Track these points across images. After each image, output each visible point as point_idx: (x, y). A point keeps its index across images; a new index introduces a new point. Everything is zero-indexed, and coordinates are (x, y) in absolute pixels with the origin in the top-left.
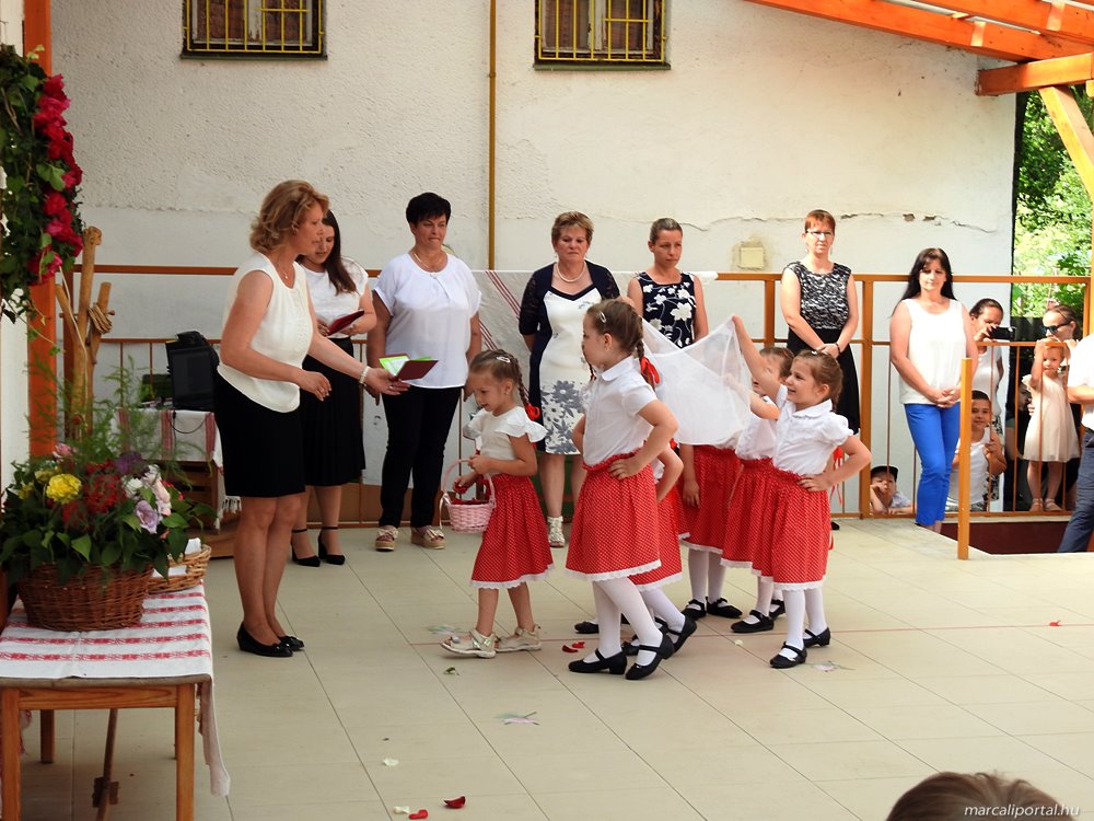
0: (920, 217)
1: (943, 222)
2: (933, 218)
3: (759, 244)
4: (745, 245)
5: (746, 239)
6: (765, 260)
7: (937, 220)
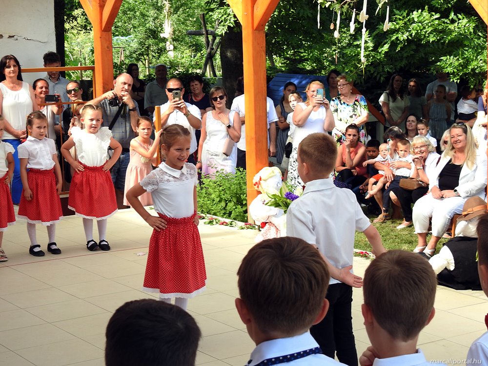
0: (6, 36)
1: (19, 38)
2: (13, 36)
7: (15, 37)
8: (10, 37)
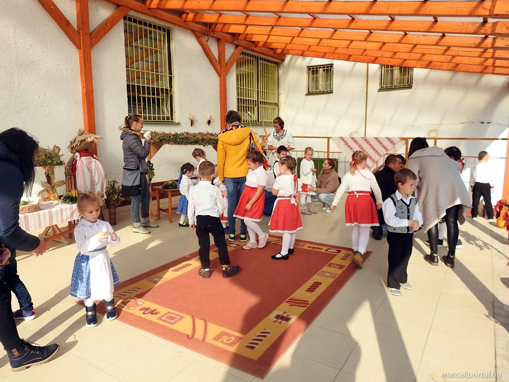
0: (485, 122)
1: (494, 124)
3: (435, 131)
4: (431, 131)
5: (432, 129)
6: (437, 135)
7: (492, 123)
8: (488, 123)
